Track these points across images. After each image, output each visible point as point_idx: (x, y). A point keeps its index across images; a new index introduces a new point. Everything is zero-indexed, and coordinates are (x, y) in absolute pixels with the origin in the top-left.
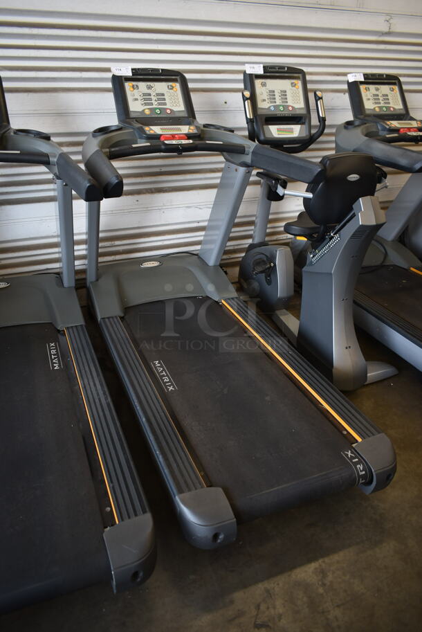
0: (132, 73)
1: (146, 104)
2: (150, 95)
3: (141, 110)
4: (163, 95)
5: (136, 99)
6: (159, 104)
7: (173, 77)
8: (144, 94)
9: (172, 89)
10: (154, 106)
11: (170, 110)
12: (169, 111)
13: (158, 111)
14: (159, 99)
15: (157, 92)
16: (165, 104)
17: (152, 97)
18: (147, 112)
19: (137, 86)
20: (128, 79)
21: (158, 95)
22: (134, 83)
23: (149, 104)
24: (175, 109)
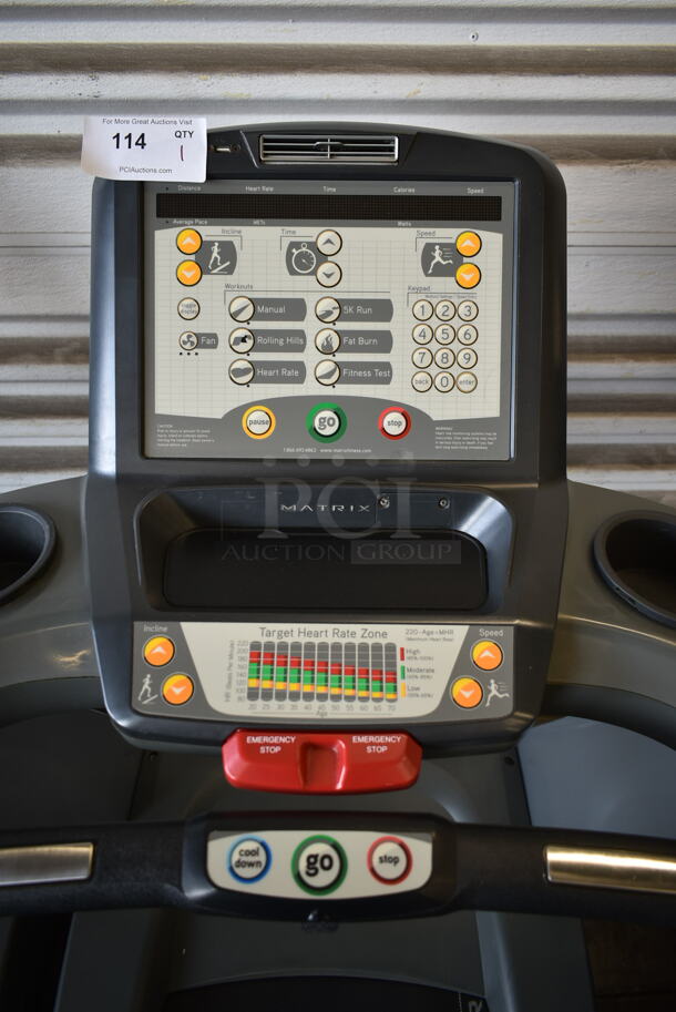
0: (213, 158)
1: (258, 373)
2: (296, 309)
3: (218, 413)
4: (383, 309)
5: (205, 341)
6: (344, 373)
7: (475, 190)
8: (263, 307)
9: (448, 271)
10: (310, 388)
11: (408, 413)
12: (393, 423)
13: (325, 421)
14: (347, 342)
15: (349, 291)
16: (382, 374)
17: (309, 325)
18: (258, 423)
19: (229, 251)
20: (179, 204)
21: (348, 309)
22: (213, 232)
23: (278, 373)
24: (440, 408)
